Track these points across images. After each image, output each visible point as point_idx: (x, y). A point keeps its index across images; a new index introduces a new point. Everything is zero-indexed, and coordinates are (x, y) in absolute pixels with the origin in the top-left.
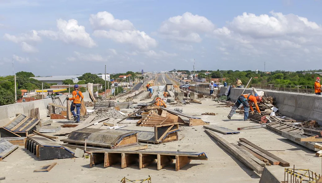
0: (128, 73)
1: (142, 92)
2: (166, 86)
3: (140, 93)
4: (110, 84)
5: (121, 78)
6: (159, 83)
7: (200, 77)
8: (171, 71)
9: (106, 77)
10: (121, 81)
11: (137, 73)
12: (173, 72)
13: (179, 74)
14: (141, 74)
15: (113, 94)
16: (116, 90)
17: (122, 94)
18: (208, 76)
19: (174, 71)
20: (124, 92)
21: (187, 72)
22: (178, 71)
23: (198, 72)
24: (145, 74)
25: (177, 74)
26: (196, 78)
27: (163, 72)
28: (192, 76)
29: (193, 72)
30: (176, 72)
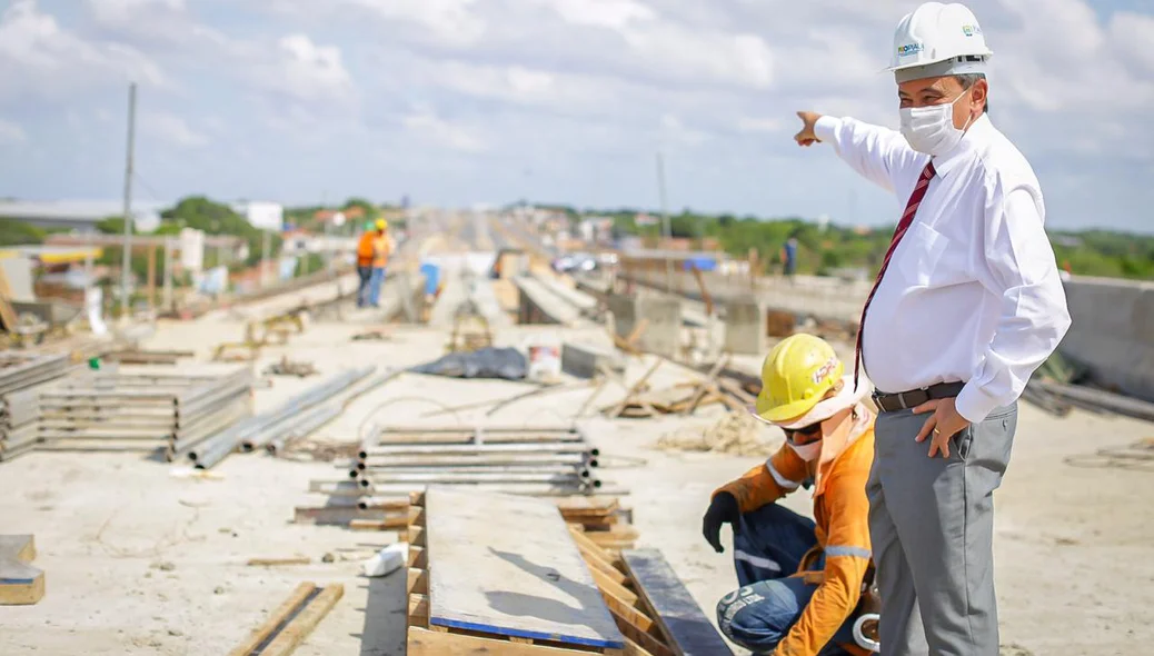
0: (351, 205)
2: (498, 261)
7: (616, 234)
8: (512, 207)
9: (265, 216)
10: (320, 230)
11: (385, 207)
12: (518, 211)
13: (540, 217)
14: (398, 210)
18: (649, 229)
19: (523, 204)
21: (572, 215)
22: (539, 207)
24: (415, 212)
25: (530, 219)
26: (603, 236)
27: (480, 207)
28: (586, 228)
29: (590, 213)
30: (530, 211)
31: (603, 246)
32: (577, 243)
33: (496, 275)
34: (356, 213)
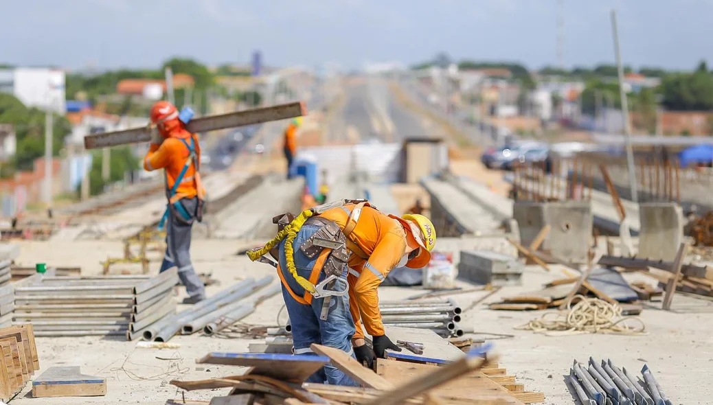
0: (177, 66)
1: (255, 181)
2: (403, 155)
3: (241, 191)
4: (63, 131)
5: (130, 94)
6: (352, 132)
7: (589, 105)
8: (425, 66)
11: (226, 71)
12: (435, 72)
13: (470, 80)
14: (245, 74)
15: (79, 188)
16: (97, 167)
17: (132, 189)
18: (641, 97)
19: (443, 62)
20: (143, 180)
21: (519, 74)
22: (466, 66)
23: (578, 73)
24: (272, 80)
25: (455, 83)
26: (568, 110)
27: (374, 68)
28: (542, 97)
29: (548, 72)
30: (453, 71)
31: (568, 125)
32: (528, 123)
33: (401, 176)
34: (183, 81)
